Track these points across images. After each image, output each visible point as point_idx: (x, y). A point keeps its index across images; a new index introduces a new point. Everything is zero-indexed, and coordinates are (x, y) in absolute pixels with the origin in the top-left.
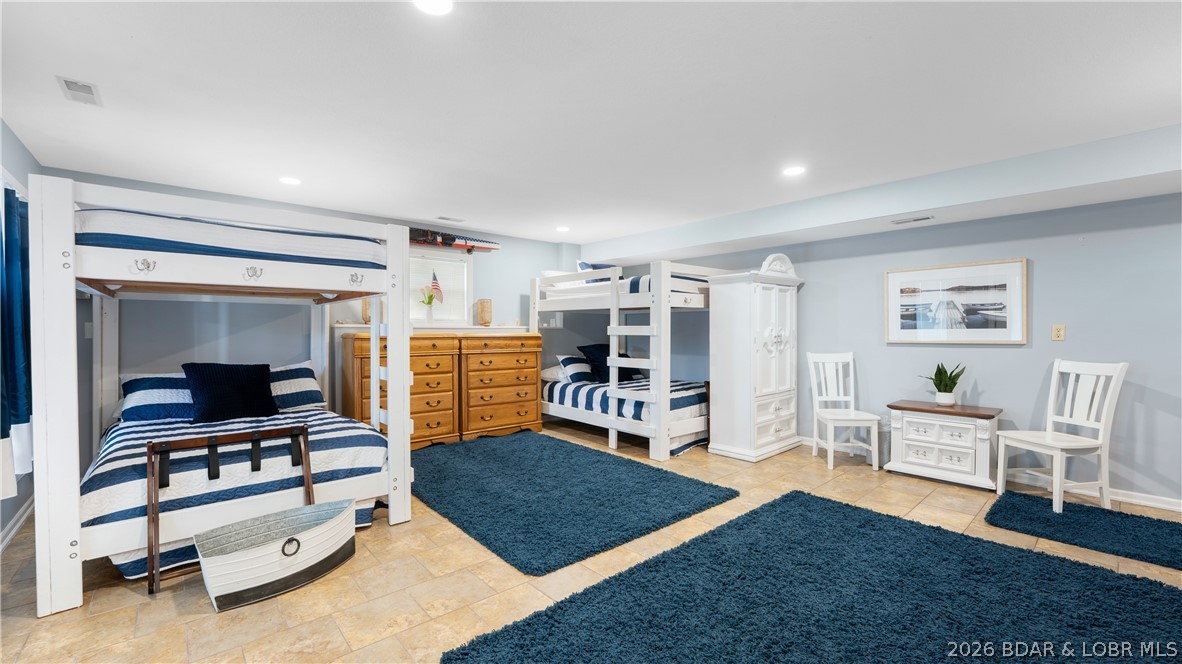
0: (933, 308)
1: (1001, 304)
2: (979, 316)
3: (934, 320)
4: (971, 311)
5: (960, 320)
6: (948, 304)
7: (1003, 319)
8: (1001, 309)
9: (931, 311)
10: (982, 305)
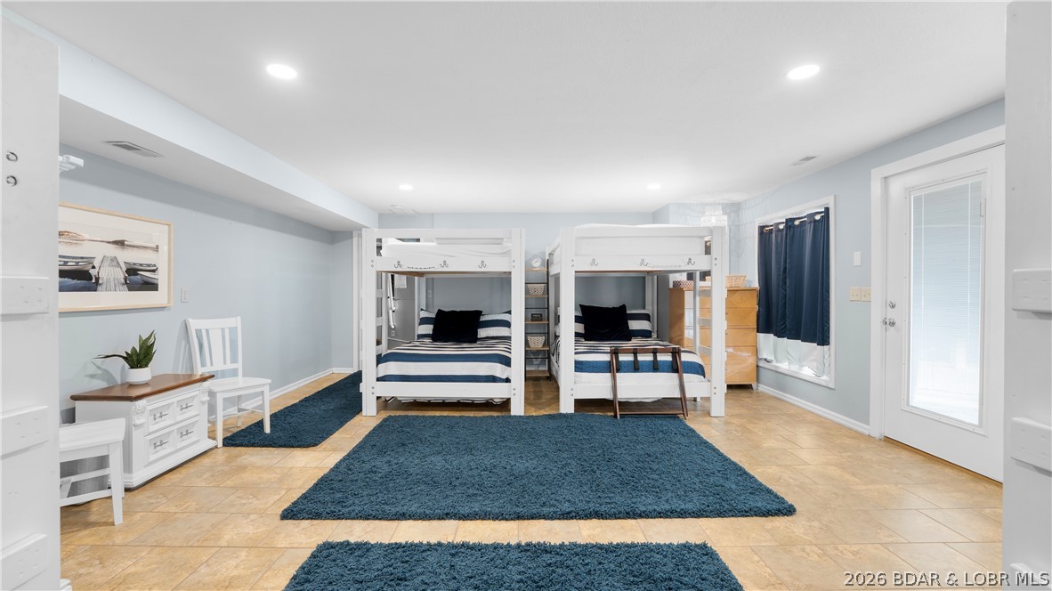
0: (96, 263)
1: (155, 265)
2: (138, 277)
3: (97, 279)
4: (132, 271)
5: (123, 281)
6: (112, 260)
7: (155, 281)
8: (154, 271)
9: (94, 267)
10: (141, 265)
